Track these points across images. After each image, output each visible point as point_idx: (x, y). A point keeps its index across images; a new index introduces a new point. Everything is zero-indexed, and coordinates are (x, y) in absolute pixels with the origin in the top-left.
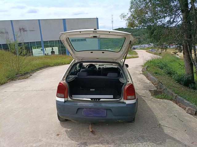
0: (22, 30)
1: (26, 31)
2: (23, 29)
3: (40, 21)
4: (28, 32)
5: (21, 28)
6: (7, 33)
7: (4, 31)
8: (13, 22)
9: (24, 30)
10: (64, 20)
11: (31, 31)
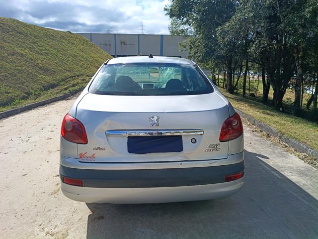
0: (123, 44)
1: (126, 44)
2: (124, 42)
3: (140, 36)
4: (128, 45)
5: (122, 41)
6: (110, 45)
7: (108, 43)
8: (117, 36)
9: (125, 44)
10: (162, 36)
11: (130, 44)
